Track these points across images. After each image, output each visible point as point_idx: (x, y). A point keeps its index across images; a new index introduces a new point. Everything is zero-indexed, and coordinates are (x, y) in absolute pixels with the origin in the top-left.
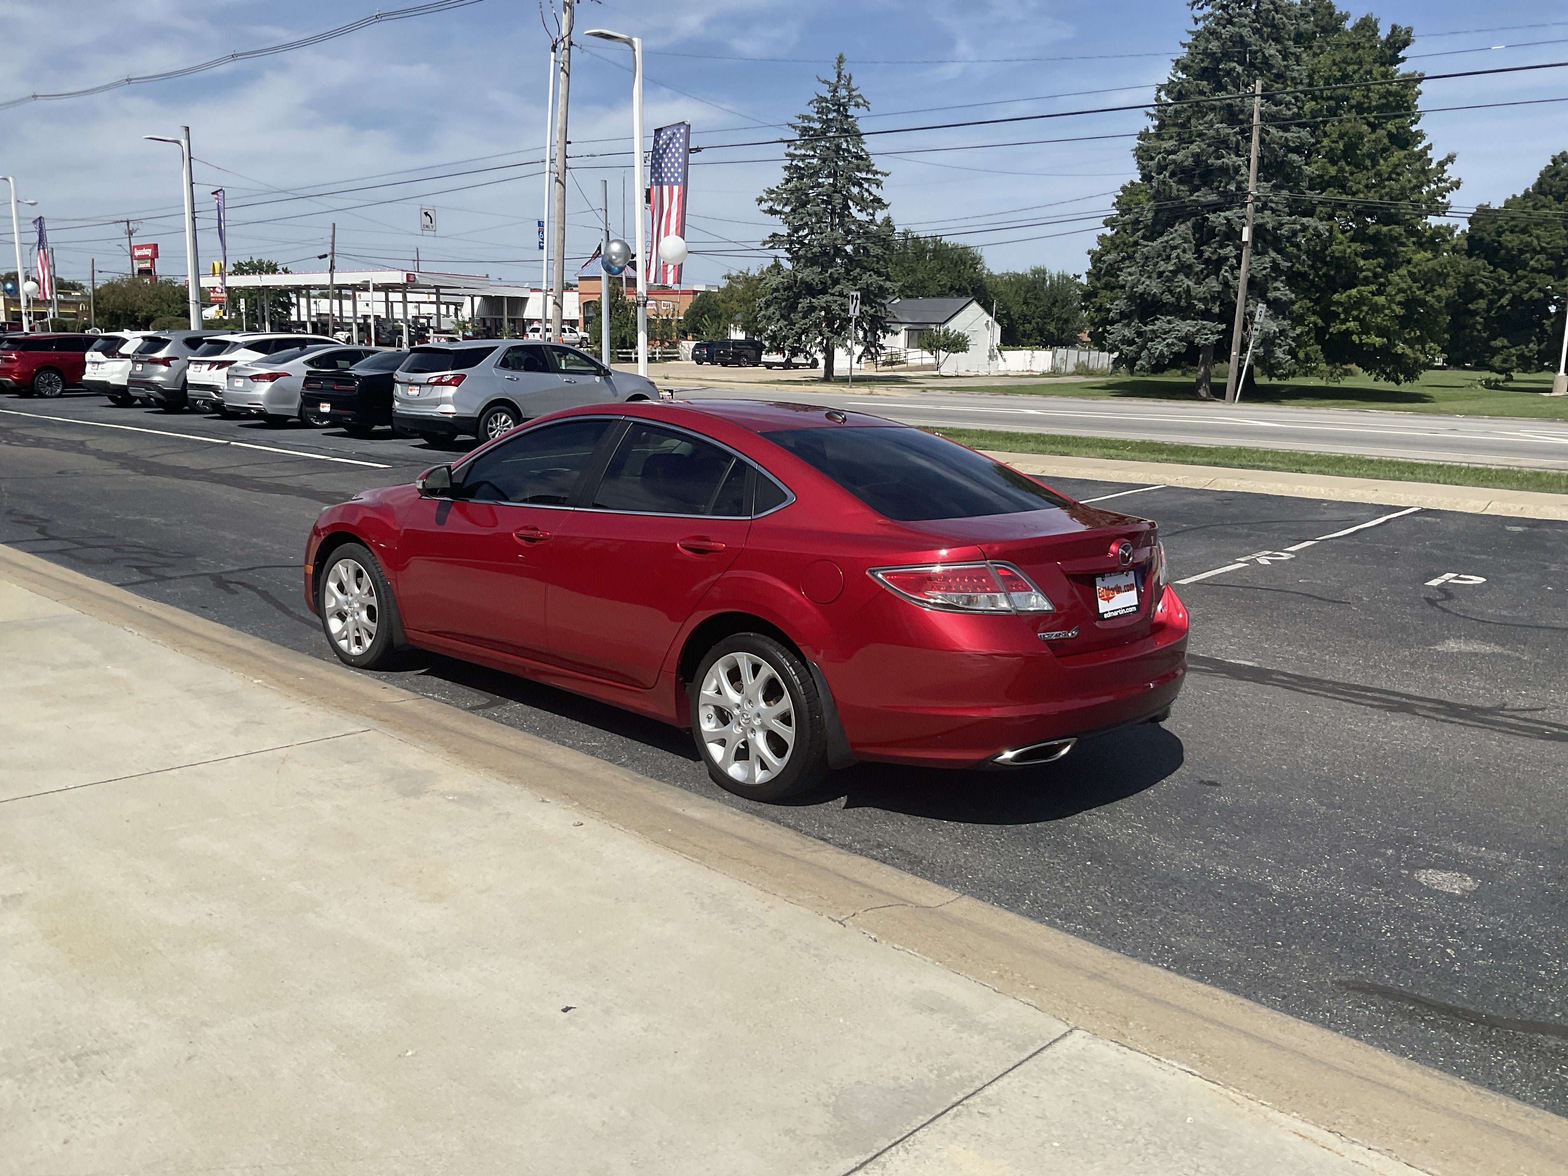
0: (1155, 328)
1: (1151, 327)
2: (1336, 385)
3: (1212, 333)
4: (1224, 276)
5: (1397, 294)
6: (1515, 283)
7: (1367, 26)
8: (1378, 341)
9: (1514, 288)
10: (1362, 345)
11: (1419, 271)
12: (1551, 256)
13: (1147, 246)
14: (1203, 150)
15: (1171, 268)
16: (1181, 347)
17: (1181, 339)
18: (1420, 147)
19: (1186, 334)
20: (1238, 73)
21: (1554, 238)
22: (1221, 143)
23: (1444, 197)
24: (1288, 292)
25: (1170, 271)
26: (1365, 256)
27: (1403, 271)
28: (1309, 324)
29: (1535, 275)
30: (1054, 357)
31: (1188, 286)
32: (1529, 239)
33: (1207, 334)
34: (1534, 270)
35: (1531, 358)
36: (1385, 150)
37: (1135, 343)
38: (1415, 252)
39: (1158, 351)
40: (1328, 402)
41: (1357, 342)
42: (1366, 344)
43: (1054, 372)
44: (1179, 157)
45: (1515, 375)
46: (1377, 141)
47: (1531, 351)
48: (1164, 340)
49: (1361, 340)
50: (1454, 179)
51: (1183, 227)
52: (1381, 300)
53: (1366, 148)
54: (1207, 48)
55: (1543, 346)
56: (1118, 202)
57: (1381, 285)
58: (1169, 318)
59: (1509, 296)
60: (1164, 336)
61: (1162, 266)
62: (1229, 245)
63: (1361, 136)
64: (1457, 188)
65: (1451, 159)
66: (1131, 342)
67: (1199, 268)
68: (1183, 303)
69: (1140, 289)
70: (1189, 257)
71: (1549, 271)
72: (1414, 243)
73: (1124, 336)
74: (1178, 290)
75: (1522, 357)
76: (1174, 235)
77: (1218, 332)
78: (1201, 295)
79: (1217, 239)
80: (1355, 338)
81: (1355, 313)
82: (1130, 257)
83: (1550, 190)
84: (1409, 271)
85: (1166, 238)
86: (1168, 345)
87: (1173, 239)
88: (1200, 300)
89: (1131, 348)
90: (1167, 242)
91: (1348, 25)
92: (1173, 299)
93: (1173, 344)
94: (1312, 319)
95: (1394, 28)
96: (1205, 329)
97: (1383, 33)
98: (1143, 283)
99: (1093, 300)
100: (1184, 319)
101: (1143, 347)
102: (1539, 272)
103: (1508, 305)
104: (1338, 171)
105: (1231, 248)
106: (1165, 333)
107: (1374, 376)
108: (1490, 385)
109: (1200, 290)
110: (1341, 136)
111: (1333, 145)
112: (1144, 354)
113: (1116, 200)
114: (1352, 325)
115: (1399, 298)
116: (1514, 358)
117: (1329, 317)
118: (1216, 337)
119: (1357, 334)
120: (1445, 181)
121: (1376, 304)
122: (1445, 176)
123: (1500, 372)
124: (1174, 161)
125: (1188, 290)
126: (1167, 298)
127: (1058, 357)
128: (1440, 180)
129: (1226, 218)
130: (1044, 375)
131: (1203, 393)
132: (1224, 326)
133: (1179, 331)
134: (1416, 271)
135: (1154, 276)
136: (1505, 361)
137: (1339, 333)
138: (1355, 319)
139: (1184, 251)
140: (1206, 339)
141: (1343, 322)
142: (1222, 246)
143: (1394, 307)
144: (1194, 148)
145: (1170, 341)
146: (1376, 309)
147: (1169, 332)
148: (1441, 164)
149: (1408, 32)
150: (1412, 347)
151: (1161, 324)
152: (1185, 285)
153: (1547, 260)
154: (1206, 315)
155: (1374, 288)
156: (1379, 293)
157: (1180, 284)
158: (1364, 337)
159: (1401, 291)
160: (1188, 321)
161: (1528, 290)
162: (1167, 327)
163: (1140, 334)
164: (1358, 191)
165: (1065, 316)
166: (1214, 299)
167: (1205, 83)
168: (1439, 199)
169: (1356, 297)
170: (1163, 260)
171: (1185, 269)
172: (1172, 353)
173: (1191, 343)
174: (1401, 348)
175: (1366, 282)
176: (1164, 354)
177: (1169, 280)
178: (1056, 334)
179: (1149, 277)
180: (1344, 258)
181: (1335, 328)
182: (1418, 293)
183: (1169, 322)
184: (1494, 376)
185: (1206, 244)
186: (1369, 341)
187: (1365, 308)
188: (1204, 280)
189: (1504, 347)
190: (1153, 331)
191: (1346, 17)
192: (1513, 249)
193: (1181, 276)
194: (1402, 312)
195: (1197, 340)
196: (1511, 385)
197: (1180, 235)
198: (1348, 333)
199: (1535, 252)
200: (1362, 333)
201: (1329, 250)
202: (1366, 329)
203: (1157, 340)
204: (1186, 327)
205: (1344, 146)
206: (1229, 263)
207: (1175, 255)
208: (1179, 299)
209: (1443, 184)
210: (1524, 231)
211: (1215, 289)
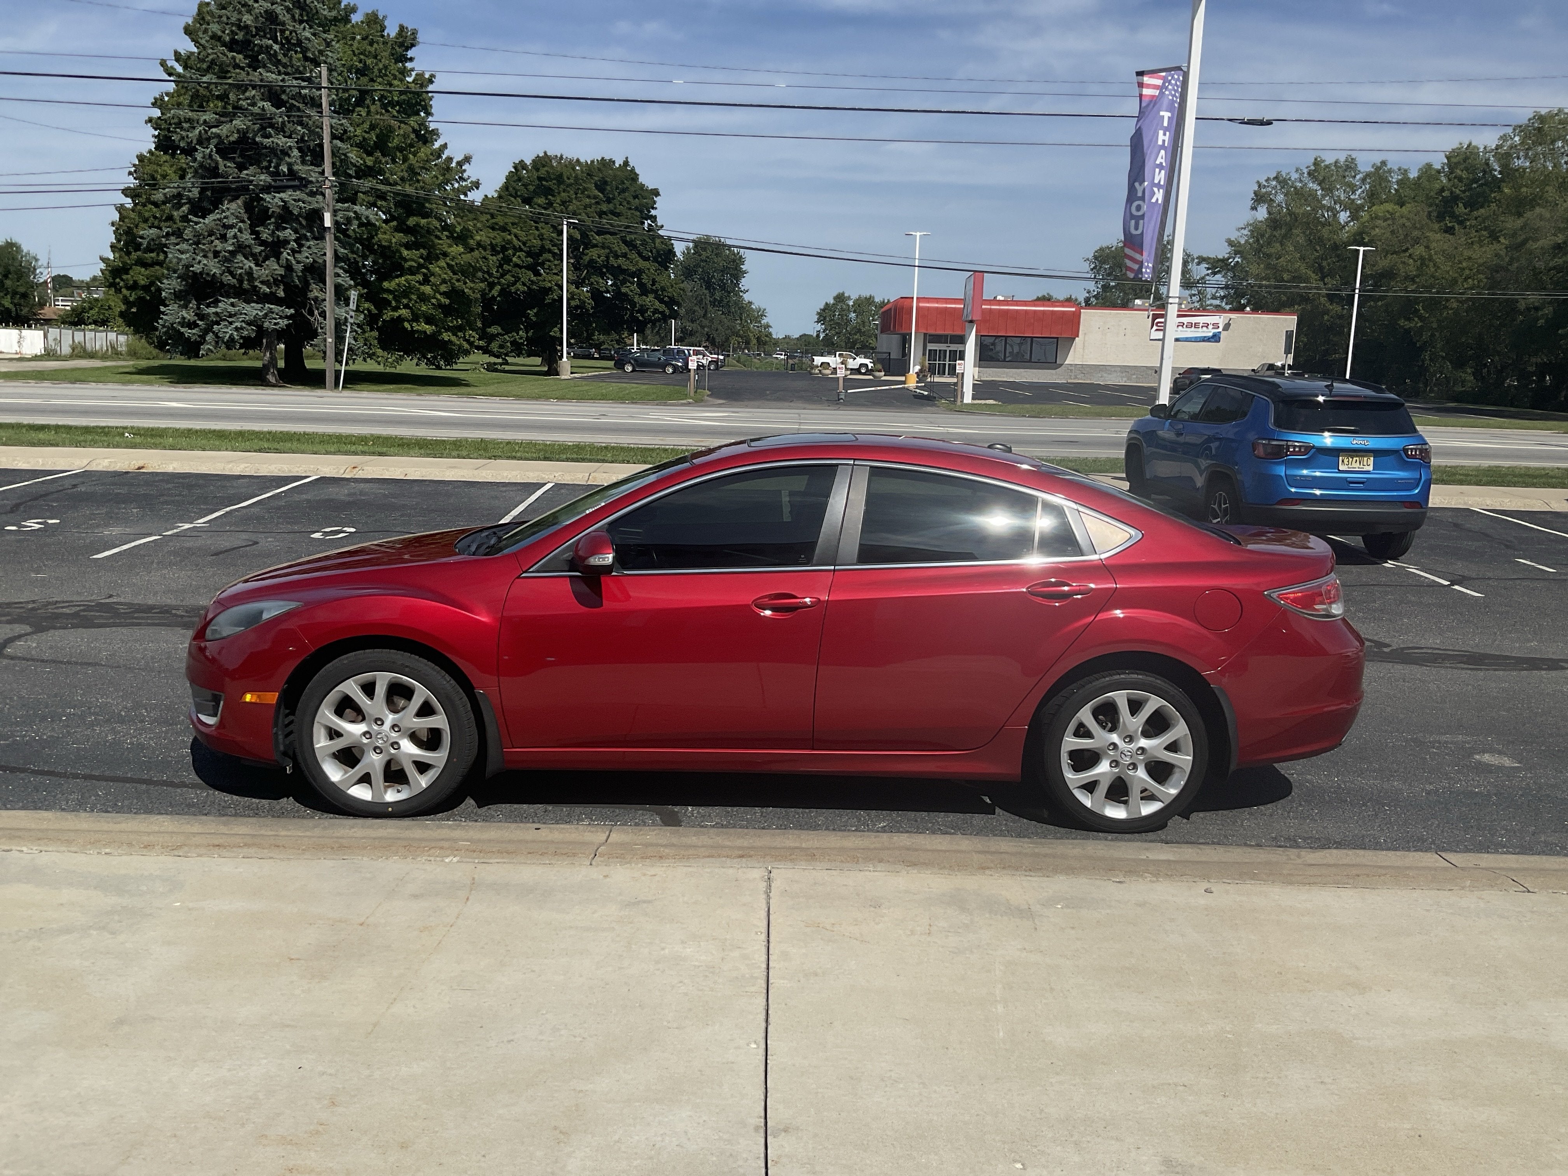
0: (218, 310)
1: (213, 310)
2: (393, 370)
3: (281, 318)
4: (287, 259)
5: (441, 284)
6: (502, 276)
7: (374, 21)
8: (429, 329)
9: (503, 281)
10: (413, 332)
11: (456, 264)
12: (529, 254)
13: (200, 223)
14: (248, 127)
15: (231, 248)
16: (250, 332)
17: (249, 323)
18: (437, 145)
19: (255, 317)
20: (275, 51)
21: (529, 237)
22: (266, 123)
23: (466, 195)
24: (348, 279)
25: (230, 252)
26: (408, 247)
27: (442, 263)
28: (364, 310)
29: (517, 269)
30: (45, 336)
31: (250, 267)
32: (509, 237)
33: (275, 319)
34: (516, 265)
35: (522, 344)
36: (411, 146)
37: (197, 326)
38: (450, 246)
39: (228, 336)
40: (391, 387)
41: (409, 329)
42: (417, 331)
43: (49, 354)
44: (223, 130)
45: (510, 360)
46: (405, 136)
47: (521, 338)
48: (231, 323)
49: (412, 327)
50: (474, 179)
51: (233, 206)
52: (427, 289)
53: (395, 142)
54: (240, 20)
55: (530, 334)
56: (135, 171)
57: (424, 275)
58: (232, 300)
59: (498, 288)
60: (230, 320)
61: (219, 245)
62: (286, 228)
63: (391, 129)
64: (477, 188)
65: (467, 159)
66: (192, 325)
67: (258, 249)
68: (246, 285)
69: (197, 268)
70: (247, 237)
71: (528, 268)
72: (448, 237)
73: (184, 318)
74: (239, 271)
75: (514, 343)
76: (228, 213)
77: (287, 317)
78: (264, 278)
79: (273, 220)
80: (406, 325)
81: (405, 301)
82: (178, 234)
83: (516, 193)
84: (448, 264)
85: (218, 216)
86: (237, 329)
87: (225, 217)
88: (262, 282)
89: (194, 331)
90: (220, 220)
91: (356, 18)
92: (235, 281)
93: (242, 328)
94: (366, 305)
95: (402, 28)
96: (273, 313)
97: (392, 31)
98: (200, 262)
99: (124, 277)
100: (248, 302)
101: (208, 330)
102: (520, 267)
103: (498, 296)
104: (375, 162)
105: (289, 231)
106: (231, 316)
107: (415, 361)
108: (491, 368)
109: (261, 273)
110: (373, 127)
111: (366, 136)
112: (209, 337)
113: (133, 169)
114: (404, 312)
115: (443, 288)
116: (509, 344)
117: (381, 304)
118: (286, 322)
119: (408, 321)
120: (465, 180)
121: (424, 293)
122: (465, 175)
123: (498, 357)
124: (218, 136)
125: (250, 273)
126: (228, 279)
127: (50, 337)
128: (461, 178)
129: (282, 200)
130: (36, 358)
131: (271, 379)
132: (292, 311)
133: (245, 314)
134: (453, 263)
135: (211, 255)
136: (501, 347)
137: (392, 319)
138: (406, 306)
139: (240, 230)
140: (275, 324)
141: (395, 309)
142: (279, 227)
143: (438, 296)
144: (238, 123)
145: (238, 324)
146: (423, 298)
147: (235, 315)
148: (460, 164)
149: (413, 33)
150: (455, 334)
151: (224, 305)
152: (247, 266)
153: (526, 257)
154: (271, 298)
155: (420, 277)
156: (426, 281)
157: (241, 265)
158: (414, 324)
159: (444, 281)
160: (252, 305)
161: (514, 284)
162: (231, 309)
163: (201, 317)
164: (396, 184)
165: (22, 290)
166: (276, 282)
167: (241, 56)
168: (462, 197)
169: (405, 286)
170: (218, 239)
171: (241, 248)
172: (242, 337)
173: (260, 328)
174: (446, 336)
175: (412, 272)
176: (234, 338)
177: (226, 260)
178: (14, 309)
179: (205, 256)
180: (389, 247)
181: (388, 315)
182: (457, 284)
183: (233, 305)
184: (493, 360)
185: (262, 225)
186: (420, 328)
187: (414, 297)
188: (264, 261)
189: (498, 334)
190: (216, 314)
191: (354, 10)
192: (497, 245)
193: (240, 257)
194: (447, 301)
195: (266, 325)
196: (507, 368)
197: (232, 214)
198: (400, 319)
199: (516, 249)
200: (413, 320)
201: (376, 239)
202: (416, 318)
203: (223, 323)
204: (253, 310)
205: (377, 138)
206: (290, 246)
207: (232, 234)
208: (241, 281)
209: (464, 184)
210: (504, 229)
211: (276, 272)
